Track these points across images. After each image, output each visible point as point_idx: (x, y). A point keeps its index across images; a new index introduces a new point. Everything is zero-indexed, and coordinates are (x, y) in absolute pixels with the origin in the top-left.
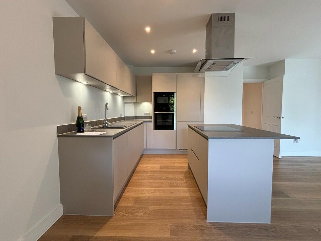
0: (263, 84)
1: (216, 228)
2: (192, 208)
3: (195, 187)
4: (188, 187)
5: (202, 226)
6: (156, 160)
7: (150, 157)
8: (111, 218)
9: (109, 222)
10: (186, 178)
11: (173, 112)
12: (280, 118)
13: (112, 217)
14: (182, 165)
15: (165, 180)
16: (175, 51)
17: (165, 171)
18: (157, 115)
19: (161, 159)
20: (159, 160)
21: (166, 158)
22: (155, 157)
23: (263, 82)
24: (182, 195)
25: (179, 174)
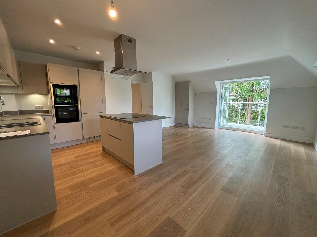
0: (141, 86)
1: (142, 176)
2: (121, 173)
3: (115, 161)
4: (110, 163)
5: (134, 179)
6: (66, 153)
7: (55, 152)
8: (56, 212)
9: (57, 214)
10: (104, 157)
11: (77, 105)
12: (152, 107)
13: (56, 210)
14: (96, 150)
15: (87, 164)
16: (79, 48)
17: (83, 159)
18: (58, 108)
19: (70, 151)
20: (69, 152)
21: (75, 148)
22: (63, 150)
23: (141, 84)
24: (110, 169)
25: (96, 157)
